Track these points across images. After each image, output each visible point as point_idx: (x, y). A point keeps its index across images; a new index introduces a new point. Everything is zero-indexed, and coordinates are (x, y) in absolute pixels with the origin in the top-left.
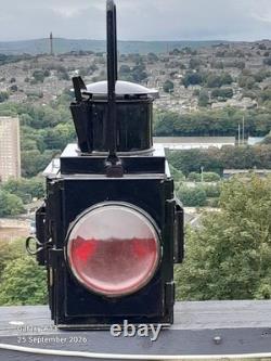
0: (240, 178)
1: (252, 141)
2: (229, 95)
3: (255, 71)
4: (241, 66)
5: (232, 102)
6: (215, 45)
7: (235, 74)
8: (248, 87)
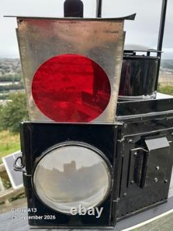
0: (16, 92)
1: (16, 83)
2: (9, 71)
3: (16, 65)
4: (12, 64)
5: (10, 73)
6: (5, 59)
7: (11, 66)
8: (14, 69)
